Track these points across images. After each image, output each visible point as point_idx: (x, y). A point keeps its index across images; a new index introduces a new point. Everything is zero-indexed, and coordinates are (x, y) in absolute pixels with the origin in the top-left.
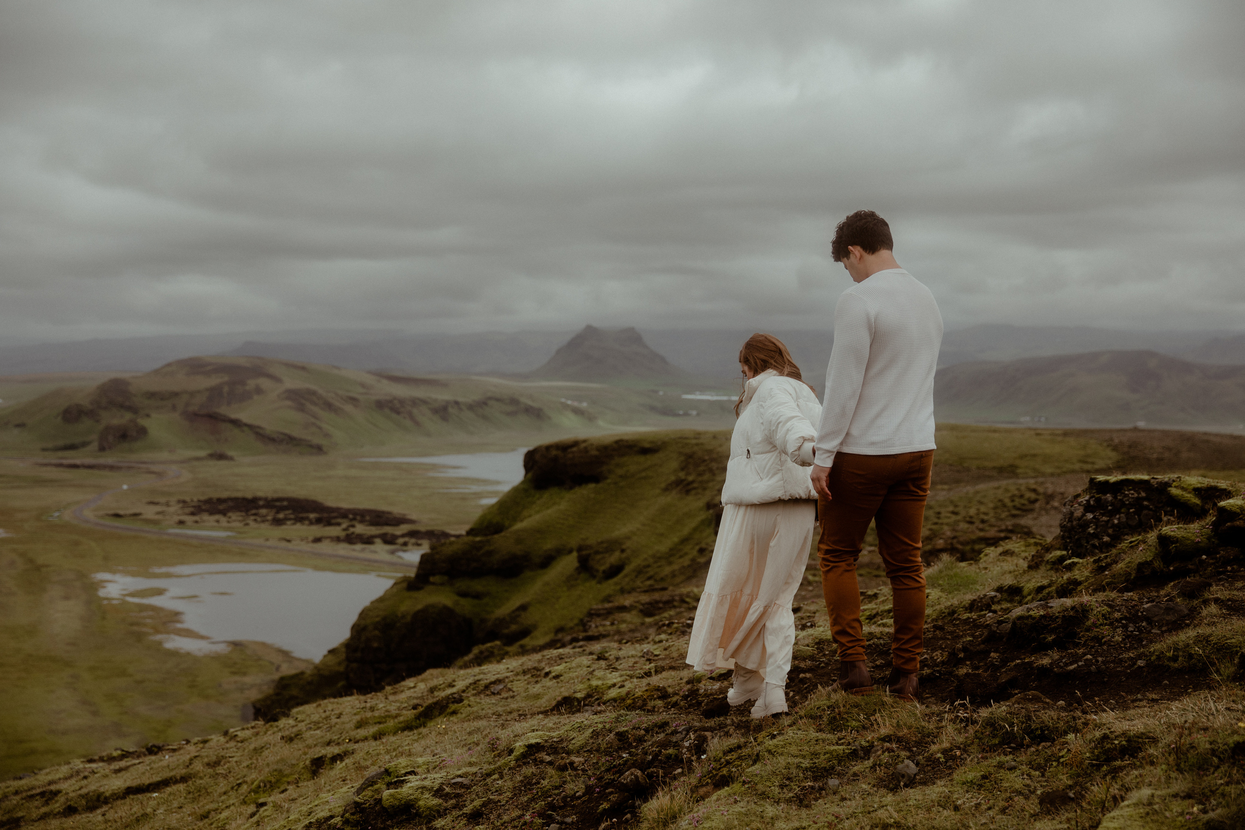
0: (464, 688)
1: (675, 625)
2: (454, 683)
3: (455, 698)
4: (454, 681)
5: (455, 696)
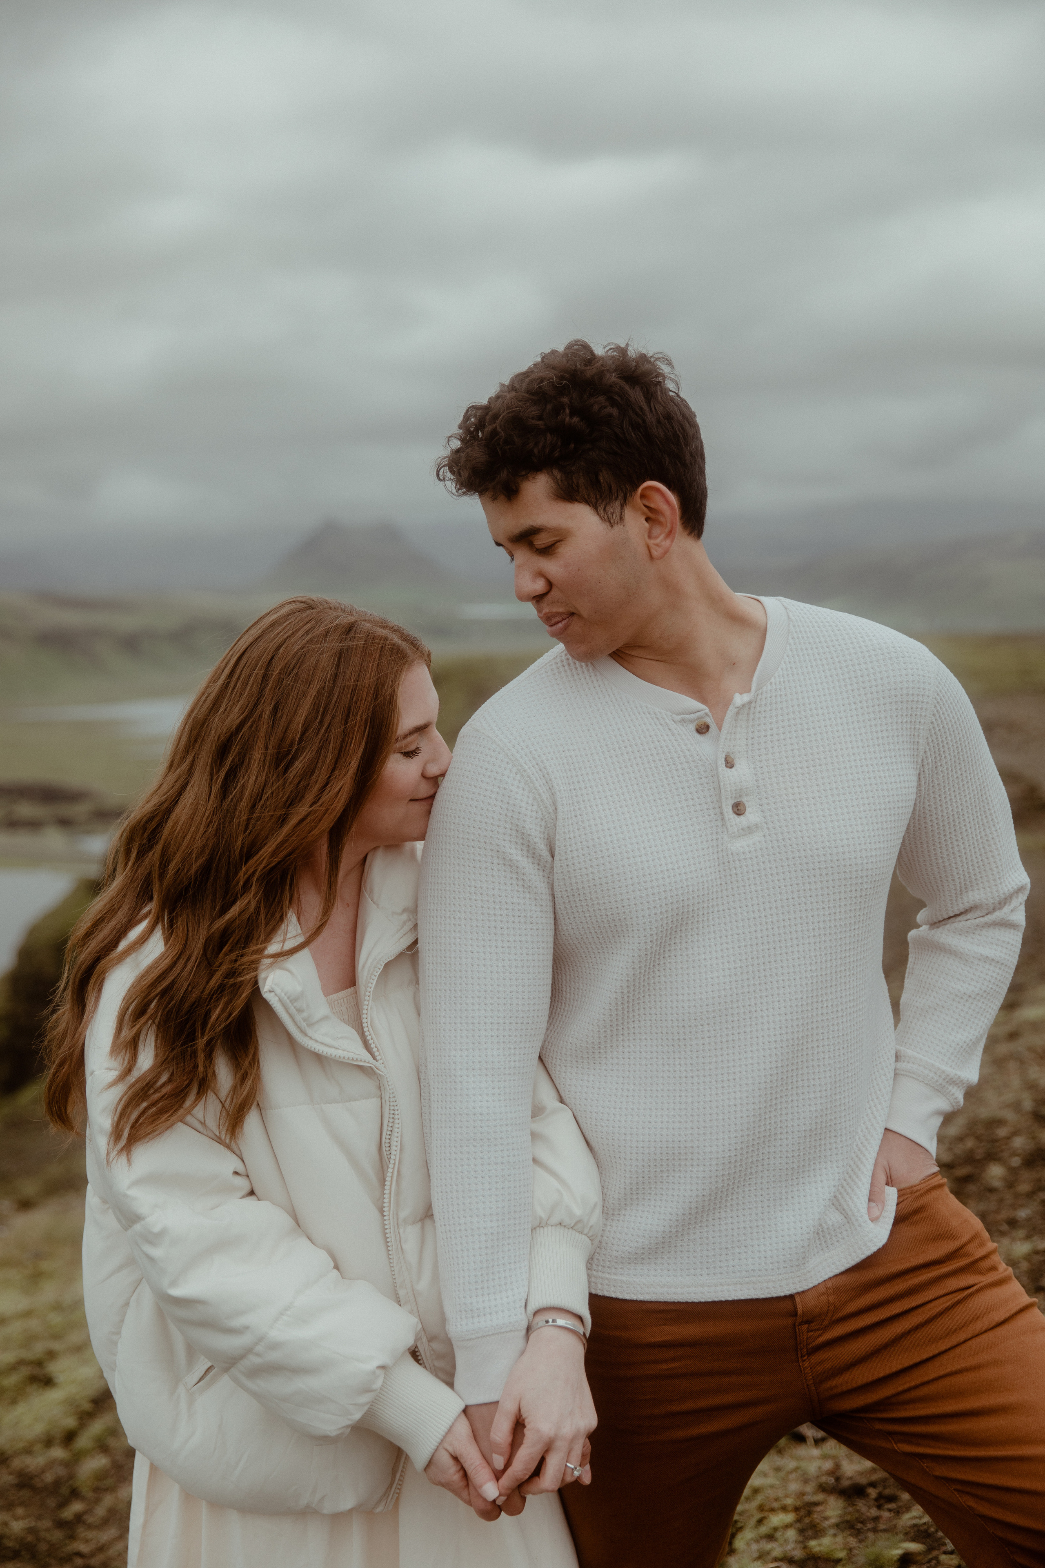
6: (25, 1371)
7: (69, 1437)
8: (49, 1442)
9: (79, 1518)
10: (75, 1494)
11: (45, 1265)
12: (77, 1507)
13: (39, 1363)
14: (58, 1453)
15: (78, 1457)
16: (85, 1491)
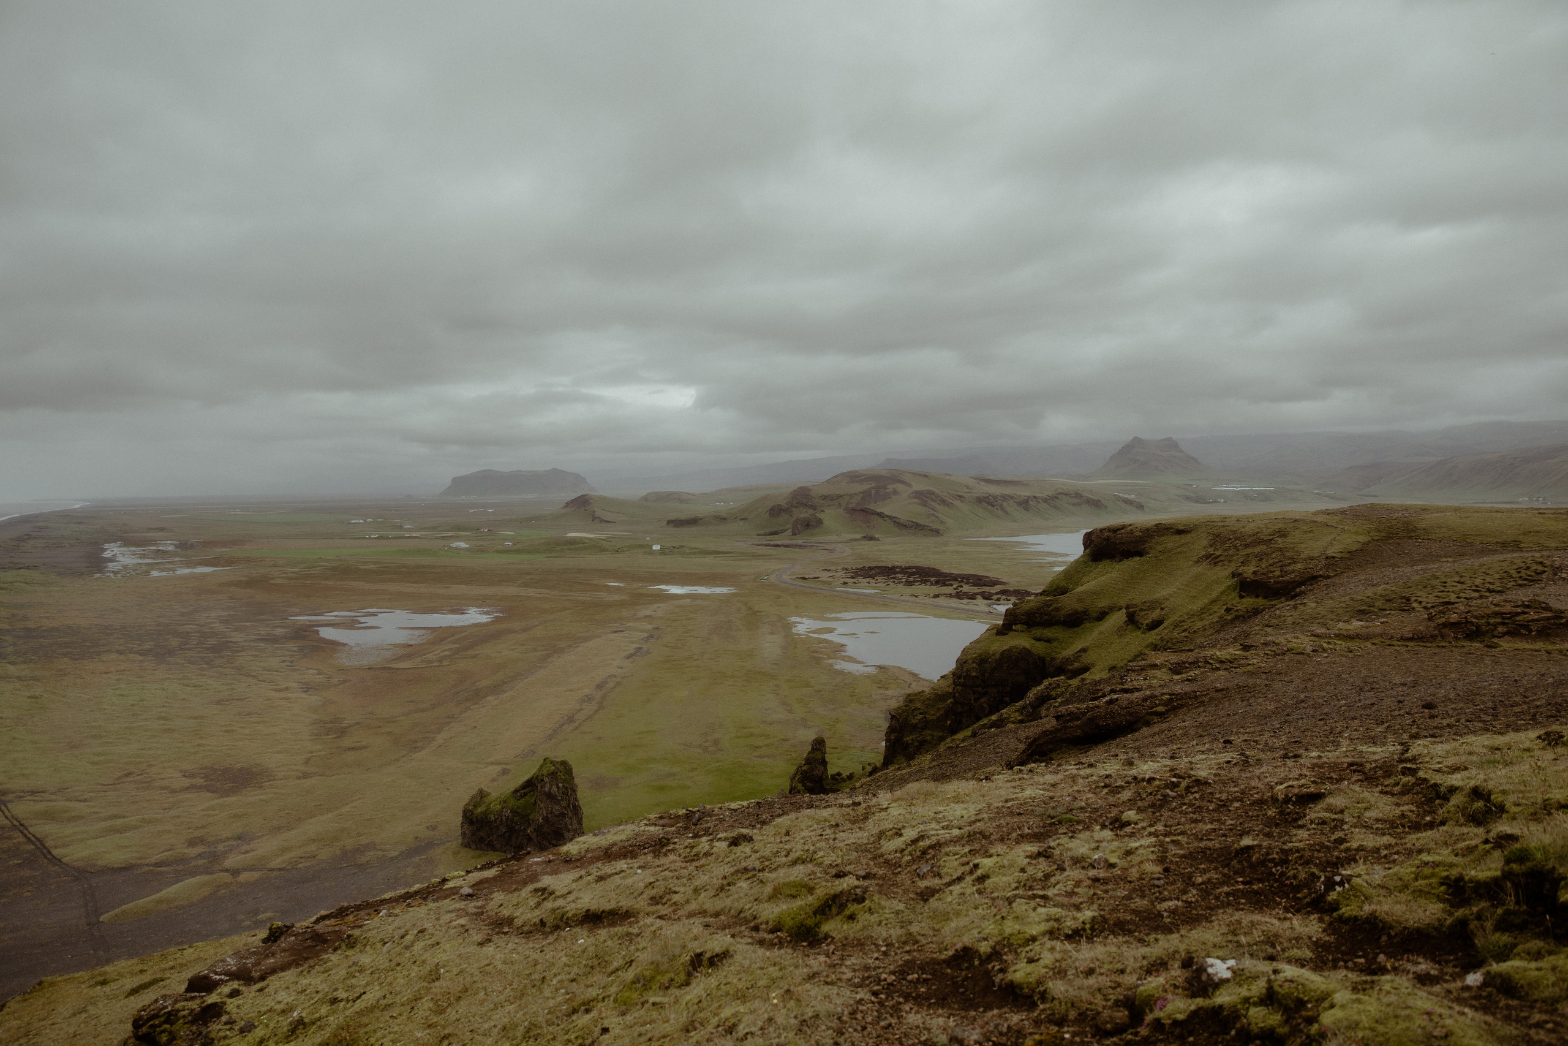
0: (904, 847)
1: (1157, 783)
2: (903, 831)
3: (856, 894)
4: (904, 827)
5: (858, 891)
6: (894, 831)
7: (902, 851)
8: (896, 852)
9: (899, 872)
10: (900, 866)
11: (914, 802)
12: (899, 869)
13: (900, 830)
14: (898, 855)
15: (903, 856)
16: (903, 865)
